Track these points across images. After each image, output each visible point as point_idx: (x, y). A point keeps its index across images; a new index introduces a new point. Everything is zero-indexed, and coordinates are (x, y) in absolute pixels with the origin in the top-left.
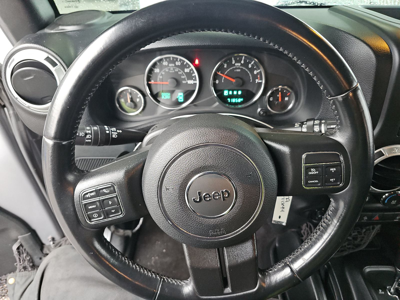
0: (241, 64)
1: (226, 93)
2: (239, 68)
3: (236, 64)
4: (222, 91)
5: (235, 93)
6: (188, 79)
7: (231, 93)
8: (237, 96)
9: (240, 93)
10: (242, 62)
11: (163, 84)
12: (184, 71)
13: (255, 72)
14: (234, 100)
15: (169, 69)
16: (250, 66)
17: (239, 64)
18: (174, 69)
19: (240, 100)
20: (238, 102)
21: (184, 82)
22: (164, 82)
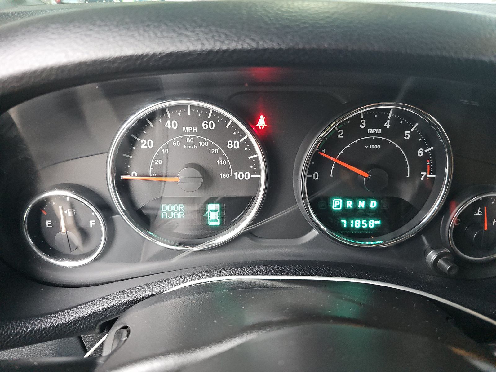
0: (384, 129)
1: (336, 204)
2: (377, 142)
3: (370, 131)
4: (327, 201)
5: (362, 204)
6: (237, 169)
7: (349, 204)
8: (366, 214)
9: (373, 204)
10: (388, 125)
11: (165, 182)
12: (224, 146)
13: (420, 153)
14: (357, 224)
15: (183, 142)
16: (407, 135)
17: (379, 131)
18: (196, 141)
19: (373, 223)
20: (368, 228)
21: (223, 176)
22: (169, 176)
